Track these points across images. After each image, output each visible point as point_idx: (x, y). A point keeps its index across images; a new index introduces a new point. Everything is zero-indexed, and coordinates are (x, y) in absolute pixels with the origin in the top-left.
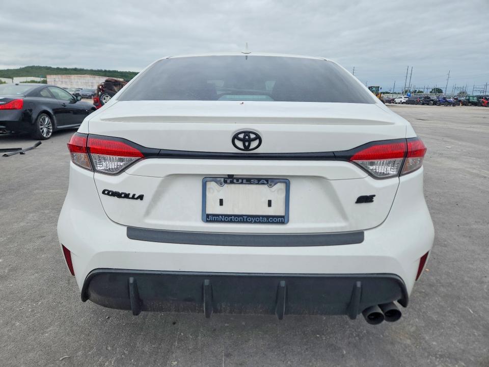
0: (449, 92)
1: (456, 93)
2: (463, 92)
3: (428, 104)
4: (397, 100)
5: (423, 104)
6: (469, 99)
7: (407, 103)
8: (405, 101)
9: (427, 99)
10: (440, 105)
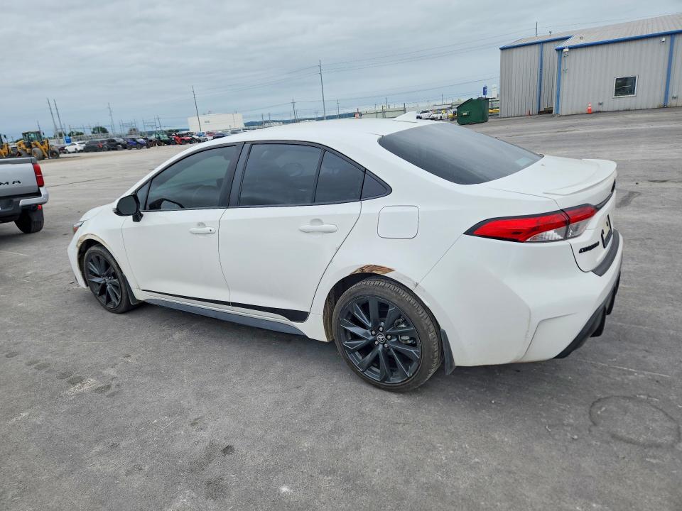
0: (117, 130)
1: (127, 131)
2: (134, 129)
3: (116, 149)
4: (70, 148)
5: (109, 150)
6: (159, 138)
7: (86, 150)
8: (82, 148)
9: (112, 143)
10: (131, 149)
